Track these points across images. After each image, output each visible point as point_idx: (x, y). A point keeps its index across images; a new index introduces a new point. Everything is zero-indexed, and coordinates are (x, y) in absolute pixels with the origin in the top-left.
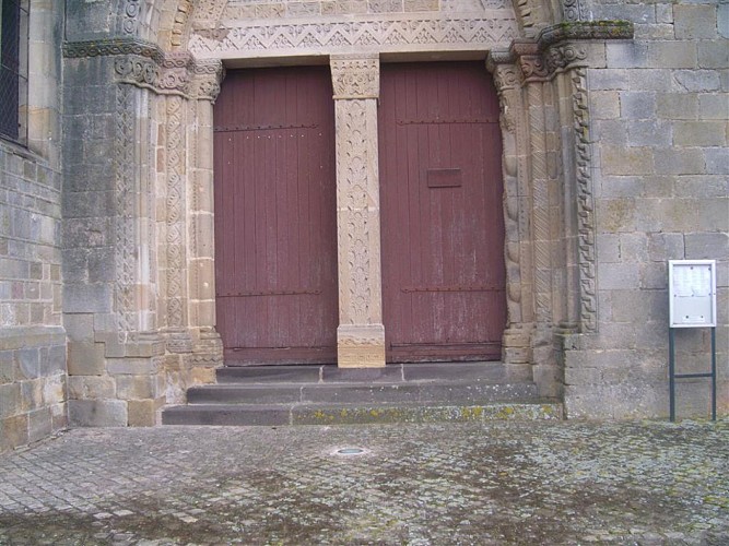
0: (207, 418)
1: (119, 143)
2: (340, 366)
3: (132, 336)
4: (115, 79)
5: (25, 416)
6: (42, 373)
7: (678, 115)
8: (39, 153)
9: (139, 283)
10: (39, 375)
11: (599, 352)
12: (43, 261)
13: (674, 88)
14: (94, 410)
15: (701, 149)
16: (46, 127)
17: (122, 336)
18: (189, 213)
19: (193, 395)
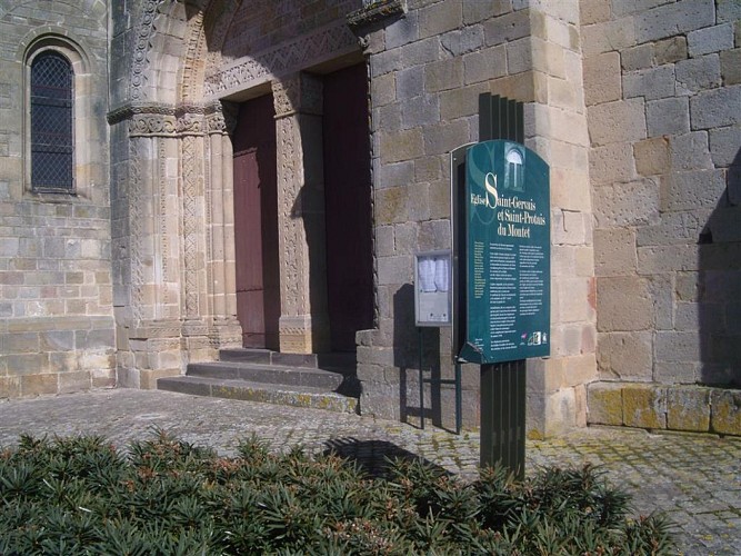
0: (202, 390)
1: (132, 181)
2: (282, 351)
3: (142, 323)
4: (129, 134)
5: (55, 375)
6: (78, 347)
7: (444, 86)
8: (85, 196)
9: (153, 283)
10: (74, 348)
11: (381, 349)
12: (84, 271)
13: (442, 55)
14: (127, 376)
15: (466, 119)
16: (89, 178)
17: (136, 323)
18: (205, 225)
19: (191, 369)
